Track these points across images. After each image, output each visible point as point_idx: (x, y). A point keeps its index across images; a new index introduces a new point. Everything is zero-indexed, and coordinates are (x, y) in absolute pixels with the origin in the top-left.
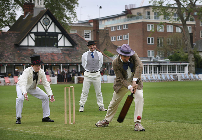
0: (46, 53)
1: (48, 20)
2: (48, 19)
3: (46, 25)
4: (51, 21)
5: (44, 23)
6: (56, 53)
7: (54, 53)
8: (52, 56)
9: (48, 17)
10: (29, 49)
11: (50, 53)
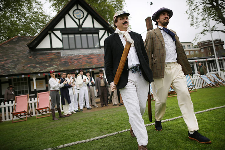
0: (80, 56)
1: (82, 13)
2: (80, 11)
3: (79, 18)
4: (86, 13)
5: (75, 16)
6: (97, 55)
7: (94, 55)
8: (89, 59)
9: (80, 8)
10: (53, 53)
11: (87, 55)
